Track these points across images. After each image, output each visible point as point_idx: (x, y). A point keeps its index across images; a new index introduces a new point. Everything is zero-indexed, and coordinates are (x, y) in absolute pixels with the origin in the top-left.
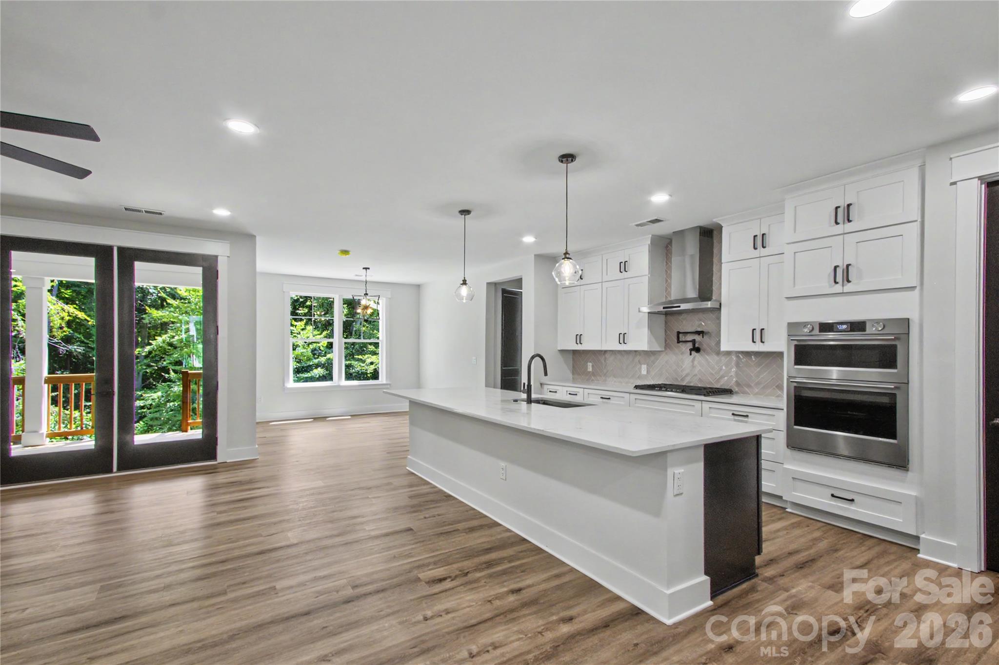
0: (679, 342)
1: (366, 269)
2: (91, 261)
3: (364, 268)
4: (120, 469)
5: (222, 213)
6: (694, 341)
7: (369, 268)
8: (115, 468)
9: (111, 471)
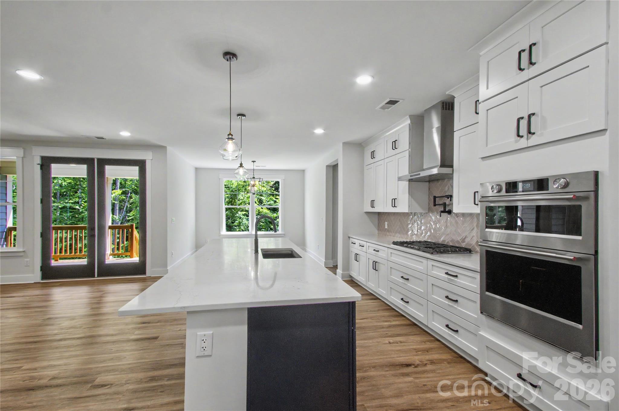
0: (435, 205)
1: (254, 162)
2: (85, 167)
3: (252, 161)
4: (98, 276)
5: (125, 134)
6: (445, 205)
7: (255, 161)
8: (96, 276)
9: (94, 276)
